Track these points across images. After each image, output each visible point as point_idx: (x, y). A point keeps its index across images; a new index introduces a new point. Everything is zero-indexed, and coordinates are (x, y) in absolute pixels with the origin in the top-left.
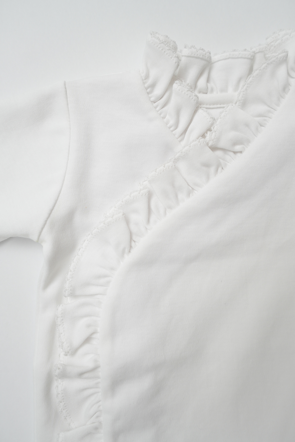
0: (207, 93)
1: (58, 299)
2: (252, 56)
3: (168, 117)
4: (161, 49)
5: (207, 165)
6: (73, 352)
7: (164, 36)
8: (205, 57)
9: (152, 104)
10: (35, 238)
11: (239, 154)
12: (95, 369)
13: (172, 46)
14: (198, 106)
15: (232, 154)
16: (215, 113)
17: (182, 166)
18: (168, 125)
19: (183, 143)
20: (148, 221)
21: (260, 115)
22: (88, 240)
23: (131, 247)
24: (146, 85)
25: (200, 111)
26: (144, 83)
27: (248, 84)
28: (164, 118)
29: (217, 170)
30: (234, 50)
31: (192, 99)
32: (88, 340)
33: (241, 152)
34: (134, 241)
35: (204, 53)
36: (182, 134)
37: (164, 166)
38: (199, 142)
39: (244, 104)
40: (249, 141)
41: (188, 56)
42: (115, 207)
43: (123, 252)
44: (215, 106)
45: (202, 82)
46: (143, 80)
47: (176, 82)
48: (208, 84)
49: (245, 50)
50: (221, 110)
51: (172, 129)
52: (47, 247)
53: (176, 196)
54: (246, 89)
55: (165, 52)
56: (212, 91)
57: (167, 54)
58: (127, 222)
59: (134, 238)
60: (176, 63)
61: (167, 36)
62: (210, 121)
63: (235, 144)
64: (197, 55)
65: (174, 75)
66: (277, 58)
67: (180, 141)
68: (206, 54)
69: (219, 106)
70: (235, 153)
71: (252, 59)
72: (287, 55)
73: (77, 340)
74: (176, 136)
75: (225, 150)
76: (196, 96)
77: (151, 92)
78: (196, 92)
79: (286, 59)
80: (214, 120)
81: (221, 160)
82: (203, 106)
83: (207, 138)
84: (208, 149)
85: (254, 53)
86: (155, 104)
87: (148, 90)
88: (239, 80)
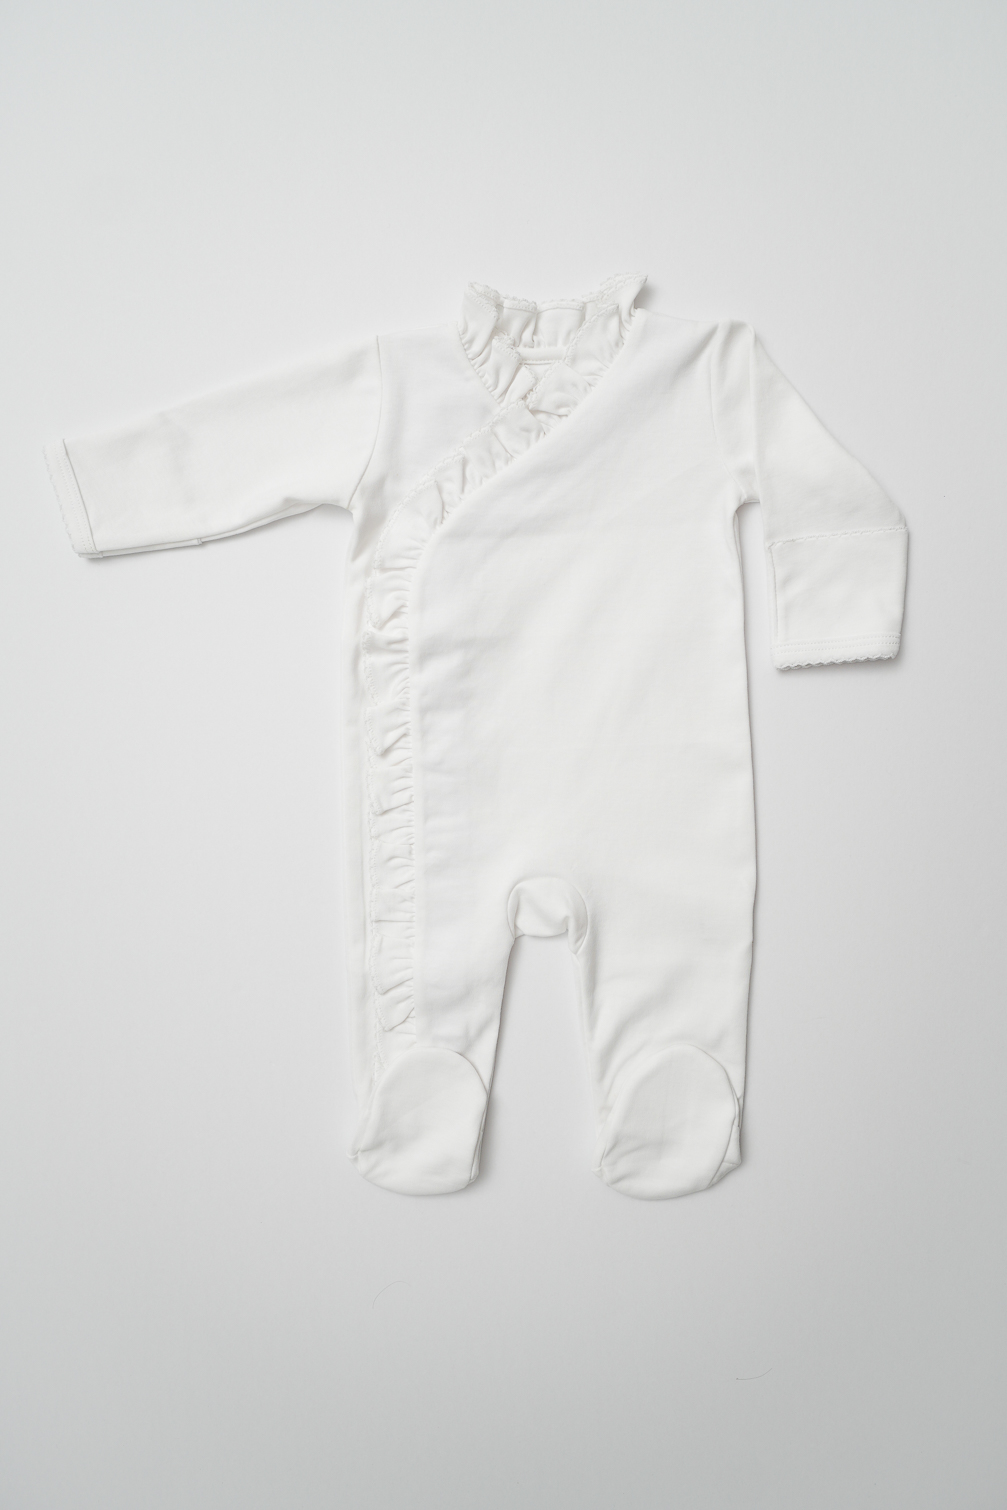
0: (533, 347)
1: (367, 571)
2: (581, 308)
3: (486, 376)
4: (479, 302)
5: (527, 430)
6: (382, 625)
7: (484, 286)
8: (529, 309)
9: (470, 362)
10: (344, 504)
11: (564, 418)
12: (402, 641)
13: (493, 296)
14: (521, 362)
15: (556, 417)
16: (540, 369)
17: (501, 430)
18: (487, 385)
19: (503, 405)
20: (463, 490)
21: (592, 374)
22: (398, 511)
23: (443, 518)
24: (463, 341)
25: (523, 369)
26: (461, 339)
27: (578, 338)
28: (482, 377)
29: (538, 436)
30: (562, 300)
31: (513, 357)
32: (395, 614)
33: (566, 416)
34: (447, 512)
35: (528, 304)
36: (501, 395)
37: (481, 431)
38: (518, 406)
39: (574, 360)
40: (575, 404)
41: (510, 309)
42: (428, 475)
43: (435, 523)
44: (542, 362)
45: (527, 335)
46: (460, 336)
47: (496, 337)
48: (535, 338)
49: (574, 300)
50: (547, 366)
51: (490, 389)
52: (358, 514)
53: (494, 464)
54: (576, 344)
55: (483, 305)
56: (539, 344)
57: (485, 308)
58: (440, 490)
59: (447, 508)
60: (495, 318)
61: (487, 286)
62: (531, 383)
63: (559, 407)
64: (520, 307)
65: (496, 327)
66: (607, 311)
67: (499, 403)
68: (529, 306)
69: (546, 361)
70: (560, 416)
71: (582, 311)
72: (618, 307)
73: (386, 613)
74: (496, 397)
75: (548, 413)
76: (517, 353)
77: (469, 348)
78: (521, 346)
79: (617, 311)
80: (537, 380)
81: (543, 425)
82: (528, 362)
83: (528, 400)
84: (527, 412)
85: (585, 304)
86: (473, 362)
87: (466, 347)
88: (569, 333)
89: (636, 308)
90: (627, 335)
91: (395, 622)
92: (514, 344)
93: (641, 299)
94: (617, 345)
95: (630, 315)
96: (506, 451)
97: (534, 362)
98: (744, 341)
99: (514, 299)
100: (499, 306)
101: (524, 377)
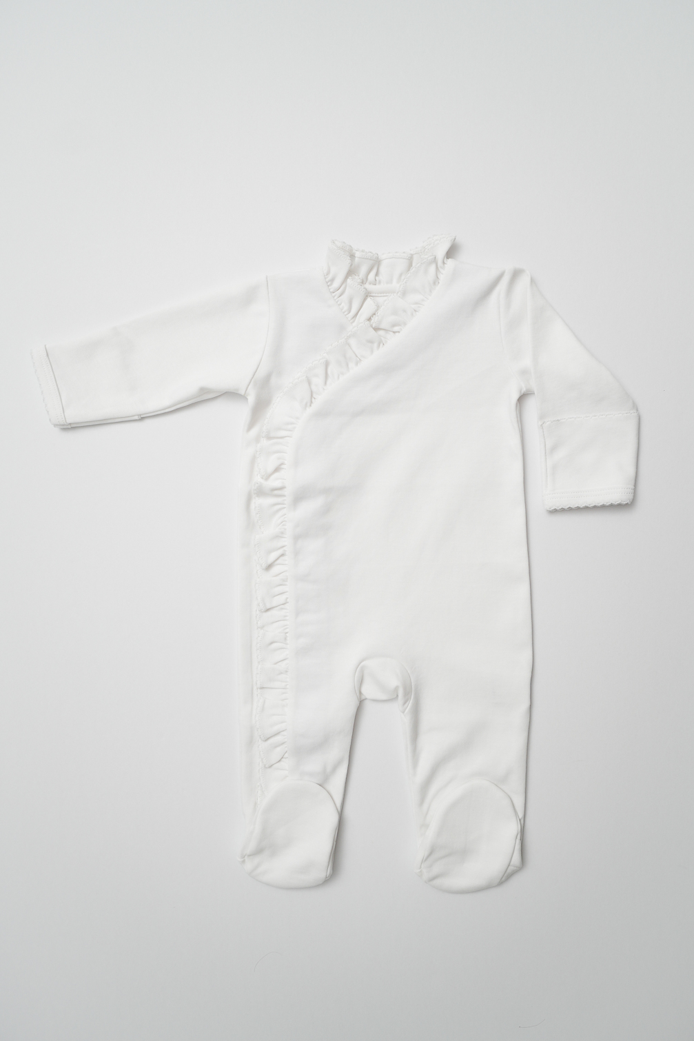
0: (376, 284)
1: (257, 440)
2: (409, 258)
3: (343, 304)
4: (338, 253)
5: (371, 342)
6: (267, 477)
7: (342, 242)
8: (373, 258)
9: (331, 294)
10: (242, 392)
11: (397, 334)
12: (281, 488)
13: (348, 249)
14: (367, 295)
15: (391, 333)
16: (380, 300)
17: (353, 342)
18: (343, 311)
19: (354, 324)
20: (326, 383)
21: (416, 303)
22: (280, 397)
23: (311, 402)
24: (327, 280)
25: (369, 299)
26: (325, 278)
27: (407, 278)
28: (340, 305)
29: (379, 346)
30: (396, 252)
31: (362, 291)
32: (277, 470)
33: (399, 332)
34: (314, 398)
35: (372, 255)
36: (353, 317)
37: (339, 342)
38: (365, 325)
39: (404, 293)
40: (405, 324)
41: (360, 258)
42: (301, 372)
43: (306, 406)
44: (382, 295)
45: (372, 276)
46: (325, 276)
47: (350, 277)
48: (377, 278)
49: (404, 253)
50: (385, 298)
51: (346, 313)
52: (251, 399)
53: (347, 365)
54: (406, 282)
55: (341, 256)
56: (380, 282)
57: (343, 257)
58: (310, 383)
59: (314, 395)
60: (349, 264)
61: (344, 242)
63: (394, 326)
64: (367, 257)
65: (350, 270)
66: (428, 260)
67: (352, 323)
69: (384, 294)
70: (394, 332)
71: (410, 260)
72: (435, 258)
73: (270, 468)
74: (349, 319)
75: (386, 330)
76: (365, 288)
77: (331, 285)
78: (367, 283)
79: (435, 260)
80: (378, 307)
81: (382, 338)
82: (372, 295)
83: (372, 321)
84: (371, 329)
85: (412, 255)
86: (333, 294)
87: (329, 284)
88: (401, 275)
89: (448, 258)
90: (441, 277)
91: (276, 475)
92: (363, 282)
93: (451, 252)
94: (434, 283)
95: (444, 263)
96: (356, 356)
97: (376, 295)
98: (524, 281)
99: (363, 251)
100: (352, 256)
101: (369, 305)
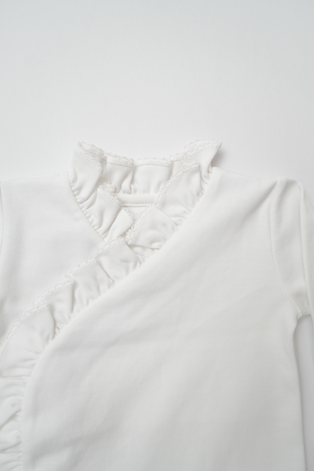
0: (130, 193)
2: (169, 165)
3: (92, 217)
4: (86, 158)
5: (126, 261)
7: (90, 145)
8: (128, 164)
9: (79, 205)
11: (156, 251)
12: (17, 444)
13: (98, 153)
14: (122, 205)
15: (150, 250)
17: (105, 261)
18: (93, 224)
19: (106, 240)
20: (72, 309)
21: (177, 216)
22: (17, 326)
23: (55, 333)
24: (73, 188)
25: (123, 211)
26: (71, 187)
27: (167, 188)
28: (88, 218)
29: (135, 265)
30: (155, 158)
31: (114, 202)
32: (13, 417)
33: (158, 249)
34: (58, 328)
35: (127, 160)
36: (105, 232)
37: (87, 263)
38: (118, 242)
39: (163, 204)
40: (165, 239)
41: (112, 164)
42: (42, 297)
43: (48, 339)
44: (138, 205)
45: (126, 184)
46: (70, 184)
47: (101, 186)
48: (132, 186)
49: (164, 159)
50: (142, 209)
51: (96, 228)
53: (98, 288)
54: (165, 192)
55: (89, 161)
56: (135, 191)
57: (92, 163)
59: (58, 325)
60: (99, 170)
61: (94, 145)
62: (130, 222)
63: (152, 242)
64: (120, 163)
65: (100, 177)
66: (191, 168)
68: (128, 162)
69: (141, 205)
70: (153, 249)
72: (200, 166)
74: (100, 234)
75: (143, 247)
76: (118, 199)
77: (78, 194)
78: (121, 192)
79: (199, 169)
80: (134, 221)
81: (139, 256)
82: (126, 205)
83: (127, 237)
84: (127, 247)
85: (173, 162)
86: (81, 205)
87: (75, 193)
88: (159, 184)
89: (212, 166)
90: (206, 187)
91: (12, 424)
92: (116, 191)
93: (216, 161)
94: (198, 194)
95: (208, 172)
96: (109, 276)
97: (131, 205)
98: (295, 194)
99: (116, 156)
100: (103, 161)
101: (124, 217)
